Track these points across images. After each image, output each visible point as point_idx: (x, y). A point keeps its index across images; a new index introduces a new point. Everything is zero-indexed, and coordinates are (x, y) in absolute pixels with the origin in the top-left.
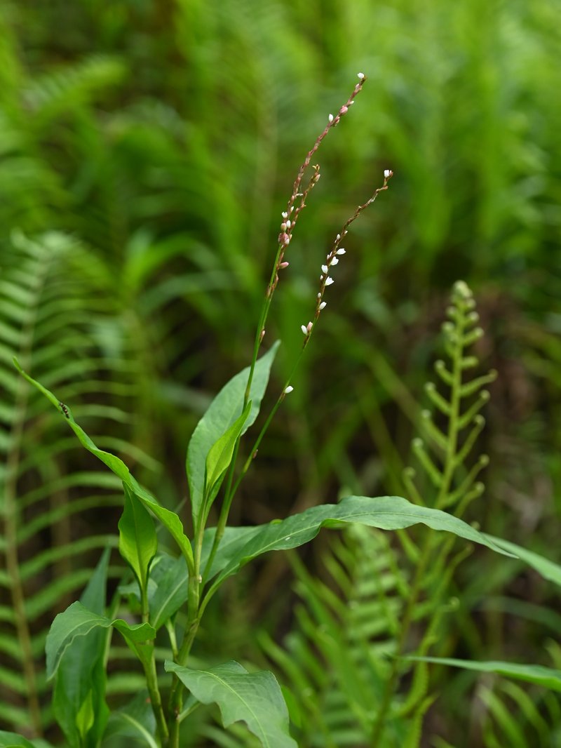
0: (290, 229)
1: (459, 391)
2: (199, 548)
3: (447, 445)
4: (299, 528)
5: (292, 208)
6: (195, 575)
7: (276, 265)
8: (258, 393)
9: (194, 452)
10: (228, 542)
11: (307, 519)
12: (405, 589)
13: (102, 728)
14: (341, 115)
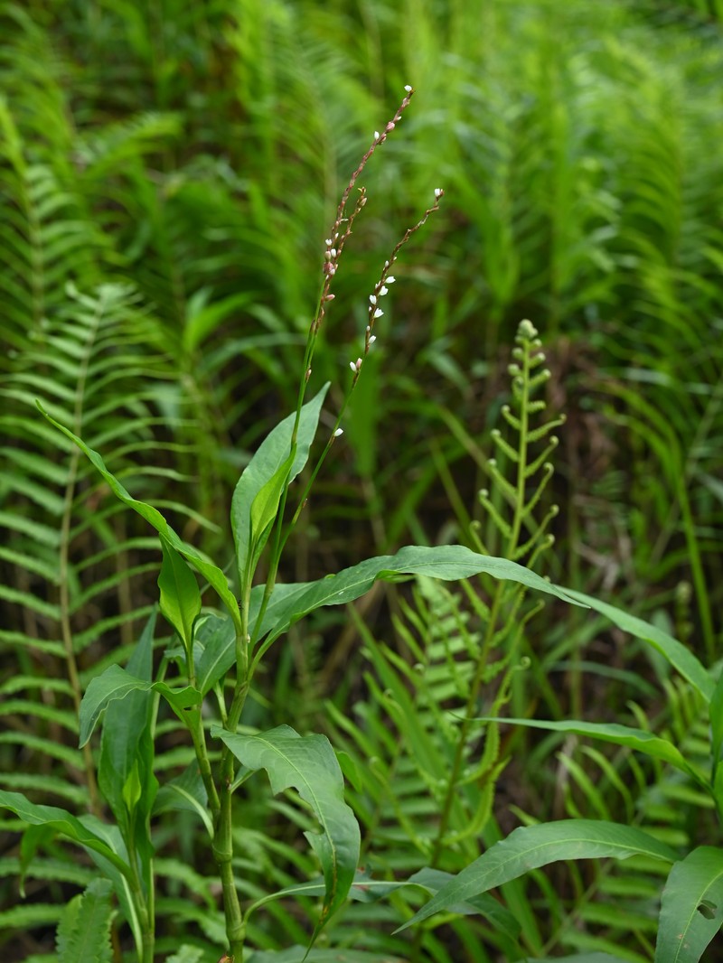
0: (335, 258)
1: (526, 437)
2: (246, 605)
3: (517, 496)
4: (353, 582)
5: (337, 235)
6: (242, 634)
7: (322, 298)
8: (307, 437)
9: (238, 503)
10: (279, 600)
11: (362, 571)
12: (475, 651)
13: (151, 801)
14: (388, 132)
